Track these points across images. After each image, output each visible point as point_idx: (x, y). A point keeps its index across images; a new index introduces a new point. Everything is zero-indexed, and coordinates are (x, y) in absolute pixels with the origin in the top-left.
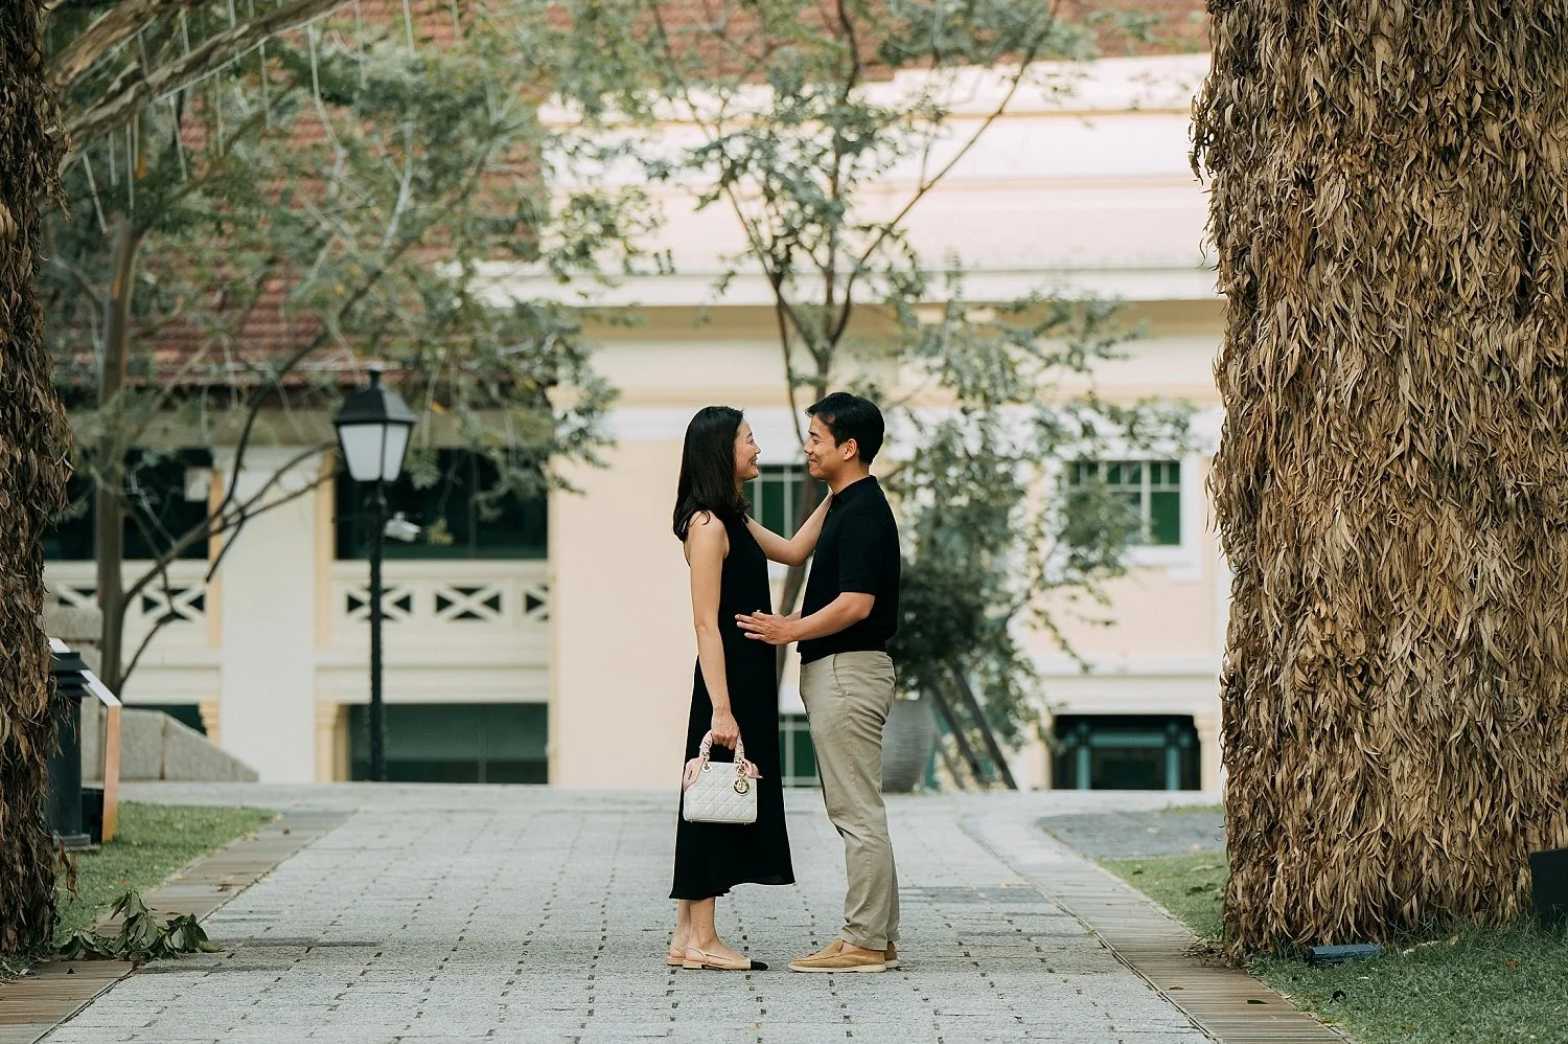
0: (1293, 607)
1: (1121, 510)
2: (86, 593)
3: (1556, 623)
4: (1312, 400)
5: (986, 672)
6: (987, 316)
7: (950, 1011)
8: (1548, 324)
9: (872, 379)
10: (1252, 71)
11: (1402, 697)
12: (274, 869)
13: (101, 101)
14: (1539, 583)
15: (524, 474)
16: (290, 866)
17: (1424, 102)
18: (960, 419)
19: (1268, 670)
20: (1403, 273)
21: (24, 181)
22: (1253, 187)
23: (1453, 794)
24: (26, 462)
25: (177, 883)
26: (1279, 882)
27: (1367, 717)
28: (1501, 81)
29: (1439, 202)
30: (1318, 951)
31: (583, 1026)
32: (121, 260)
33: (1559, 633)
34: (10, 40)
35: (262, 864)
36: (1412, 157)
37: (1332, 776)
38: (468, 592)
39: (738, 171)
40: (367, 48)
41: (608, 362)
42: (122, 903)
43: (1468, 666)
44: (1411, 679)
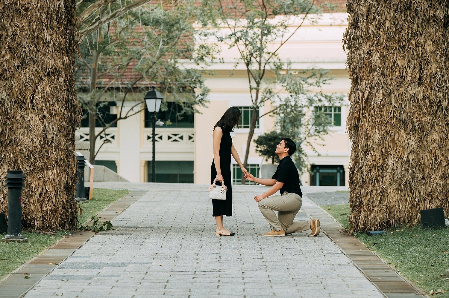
0: (366, 152)
1: (327, 119)
2: (87, 135)
3: (427, 156)
4: (371, 105)
5: (295, 156)
6: (296, 73)
7: (284, 247)
8: (426, 87)
9: (269, 88)
10: (357, 27)
11: (391, 174)
12: (129, 207)
13: (91, 24)
14: (423, 147)
15: (188, 109)
16: (133, 206)
17: (397, 35)
18: (290, 98)
19: (360, 167)
20: (392, 75)
21: (71, 51)
22: (357, 55)
23: (403, 196)
24: (71, 116)
25: (106, 210)
26: (362, 216)
27: (383, 178)
28: (415, 31)
29: (400, 59)
30: (371, 232)
31: (199, 251)
32: (95, 59)
33: (428, 159)
34: (68, 18)
35: (126, 205)
36: (394, 48)
37: (374, 191)
38: (175, 135)
39: (239, 39)
40: (152, 10)
41: (208, 83)
42: (93, 218)
43: (406, 166)
44: (393, 169)
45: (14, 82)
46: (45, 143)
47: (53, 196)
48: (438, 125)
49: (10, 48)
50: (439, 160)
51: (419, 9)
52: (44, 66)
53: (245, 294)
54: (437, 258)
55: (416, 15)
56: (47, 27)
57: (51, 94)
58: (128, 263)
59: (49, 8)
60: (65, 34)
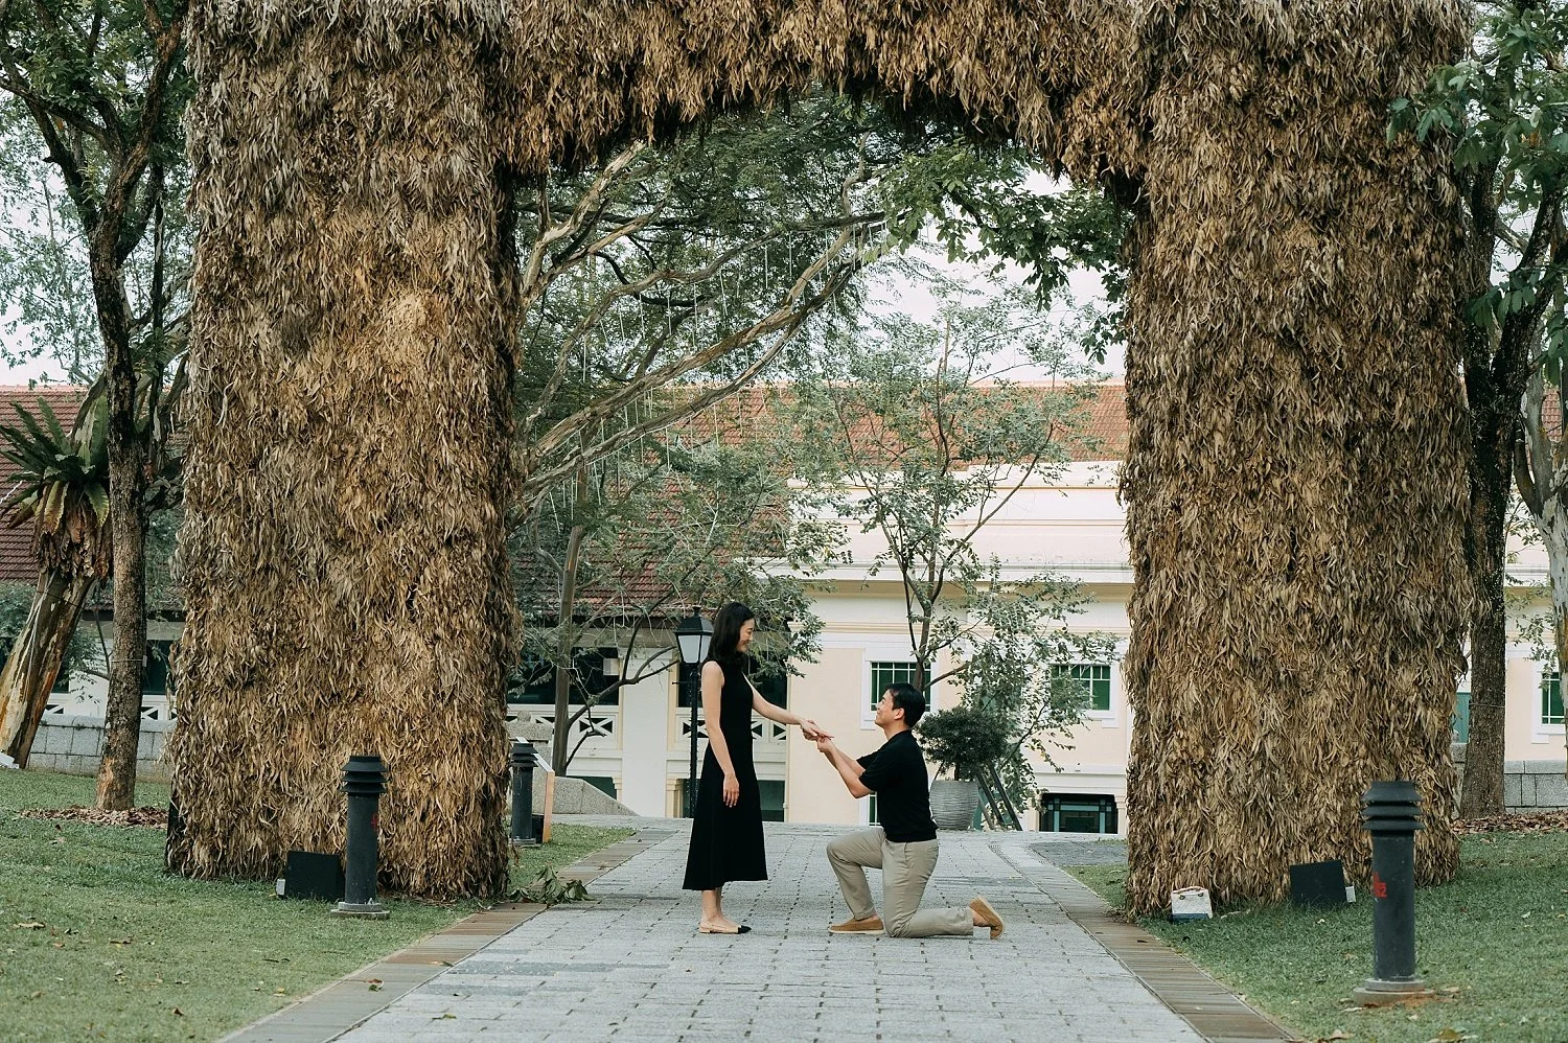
0: (1166, 731)
1: (1078, 690)
2: (549, 719)
3: (1306, 744)
4: (1178, 623)
5: (1007, 770)
6: (1011, 589)
8: (1304, 585)
9: (952, 619)
10: (1150, 448)
11: (1223, 781)
12: (630, 859)
13: (559, 465)
14: (1297, 722)
15: (775, 665)
16: (638, 858)
17: (1240, 467)
18: (997, 640)
19: (1152, 765)
20: (1228, 556)
21: (502, 492)
22: (1149, 509)
23: (1249, 833)
24: (499, 640)
25: (579, 865)
26: (1156, 878)
27: (1204, 791)
28: (1281, 456)
29: (1247, 520)
32: (572, 550)
33: (1307, 749)
34: (498, 419)
35: (624, 856)
36: (1234, 495)
37: (1185, 822)
39: (886, 512)
41: (818, 609)
42: (543, 874)
43: (1258, 766)
44: (1228, 771)
45: (371, 558)
46: (436, 697)
47: (451, 820)
48: (1330, 672)
49: (363, 482)
50: (1333, 754)
51: (1289, 409)
52: (439, 523)
53: (879, 1030)
54: (1329, 967)
55: (1284, 421)
56: (448, 435)
57: (454, 587)
58: (614, 966)
59: (454, 392)
60: (489, 454)
